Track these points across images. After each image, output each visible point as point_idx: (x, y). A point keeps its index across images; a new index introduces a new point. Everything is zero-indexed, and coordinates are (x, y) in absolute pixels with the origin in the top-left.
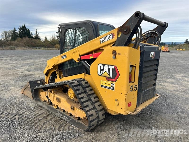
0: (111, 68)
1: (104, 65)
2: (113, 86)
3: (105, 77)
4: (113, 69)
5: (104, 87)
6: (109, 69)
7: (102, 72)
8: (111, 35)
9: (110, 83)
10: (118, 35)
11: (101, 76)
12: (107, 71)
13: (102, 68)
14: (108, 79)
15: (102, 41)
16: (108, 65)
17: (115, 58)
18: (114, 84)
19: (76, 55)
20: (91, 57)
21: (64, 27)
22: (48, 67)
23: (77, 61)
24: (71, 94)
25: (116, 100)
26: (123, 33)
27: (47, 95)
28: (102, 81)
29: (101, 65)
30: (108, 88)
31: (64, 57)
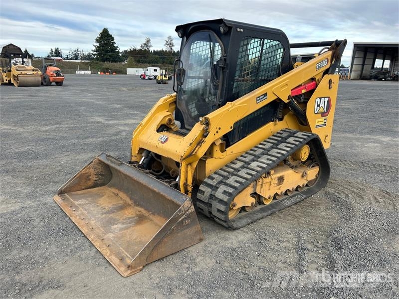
0: (326, 99)
1: (320, 99)
2: (325, 121)
4: (327, 101)
5: (318, 126)
6: (325, 102)
7: (318, 108)
8: (326, 60)
9: (323, 119)
11: (317, 113)
12: (323, 105)
13: (319, 104)
14: (323, 114)
15: (318, 68)
16: (324, 98)
17: (330, 88)
19: (286, 90)
20: (304, 91)
21: (242, 30)
22: (217, 132)
23: (286, 101)
24: (305, 153)
25: (327, 136)
26: (336, 60)
27: (253, 190)
28: (317, 120)
29: (318, 100)
30: (321, 126)
31: (262, 98)
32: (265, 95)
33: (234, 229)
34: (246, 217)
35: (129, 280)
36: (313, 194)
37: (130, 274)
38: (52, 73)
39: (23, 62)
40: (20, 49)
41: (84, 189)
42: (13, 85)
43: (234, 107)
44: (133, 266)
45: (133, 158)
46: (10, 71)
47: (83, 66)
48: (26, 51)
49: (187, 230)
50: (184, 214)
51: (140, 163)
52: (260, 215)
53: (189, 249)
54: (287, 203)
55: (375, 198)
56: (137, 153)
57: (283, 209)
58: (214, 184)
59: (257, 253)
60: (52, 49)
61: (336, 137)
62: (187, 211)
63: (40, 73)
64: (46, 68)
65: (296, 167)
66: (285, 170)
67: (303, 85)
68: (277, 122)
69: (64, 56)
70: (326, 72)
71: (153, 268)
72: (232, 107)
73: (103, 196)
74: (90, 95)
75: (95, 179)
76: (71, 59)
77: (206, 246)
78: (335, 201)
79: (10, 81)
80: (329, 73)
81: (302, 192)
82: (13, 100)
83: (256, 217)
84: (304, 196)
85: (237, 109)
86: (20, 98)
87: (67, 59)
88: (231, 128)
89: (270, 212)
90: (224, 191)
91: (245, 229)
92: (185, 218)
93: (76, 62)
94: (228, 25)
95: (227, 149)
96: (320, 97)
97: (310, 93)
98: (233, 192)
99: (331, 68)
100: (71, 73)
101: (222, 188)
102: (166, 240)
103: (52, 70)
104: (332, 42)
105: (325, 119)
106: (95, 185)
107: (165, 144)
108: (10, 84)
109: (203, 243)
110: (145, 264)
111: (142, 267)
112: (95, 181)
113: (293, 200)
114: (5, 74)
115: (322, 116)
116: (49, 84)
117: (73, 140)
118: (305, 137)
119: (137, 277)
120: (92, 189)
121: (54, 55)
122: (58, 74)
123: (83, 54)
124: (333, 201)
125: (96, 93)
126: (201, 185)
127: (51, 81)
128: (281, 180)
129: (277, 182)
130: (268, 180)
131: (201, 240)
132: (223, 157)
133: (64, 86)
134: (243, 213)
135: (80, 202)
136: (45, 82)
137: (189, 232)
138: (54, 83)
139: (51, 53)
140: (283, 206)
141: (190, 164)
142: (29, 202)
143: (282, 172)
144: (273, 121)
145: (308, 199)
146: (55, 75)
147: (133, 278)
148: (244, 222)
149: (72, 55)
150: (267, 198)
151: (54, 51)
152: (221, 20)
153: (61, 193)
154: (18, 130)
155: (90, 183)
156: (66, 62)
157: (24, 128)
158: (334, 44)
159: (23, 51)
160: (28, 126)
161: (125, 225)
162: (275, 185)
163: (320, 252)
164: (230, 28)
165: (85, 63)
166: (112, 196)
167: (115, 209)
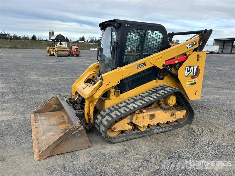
0: (195, 68)
1: (190, 67)
2: (195, 81)
3: (190, 77)
4: (196, 69)
5: (189, 84)
6: (194, 69)
7: (188, 73)
8: (195, 42)
9: (193, 80)
10: (199, 44)
11: (187, 76)
12: (192, 71)
13: (188, 70)
14: (193, 77)
15: (188, 47)
16: (193, 66)
17: (198, 60)
18: (196, 80)
19: (161, 61)
20: (176, 62)
21: (129, 25)
22: (108, 84)
23: (161, 68)
24: (172, 100)
25: (197, 91)
26: (203, 42)
27: (130, 120)
28: (188, 81)
29: (188, 68)
30: (192, 84)
31: (141, 66)
32: (144, 63)
33: (113, 143)
34: (124, 136)
35: (37, 163)
36: (179, 128)
37: (38, 160)
38: (74, 50)
39: (61, 44)
40: (64, 37)
41: (48, 112)
42: (55, 55)
43: (120, 70)
44: (41, 155)
45: (72, 96)
46: (54, 48)
47: (95, 46)
48: (67, 38)
49: (79, 140)
50: (76, 130)
51: (75, 100)
52: (133, 137)
53: (80, 151)
54: (156, 131)
55: (223, 134)
56: (75, 94)
57: (153, 135)
58: (104, 115)
59: (117, 159)
60: (80, 37)
61: (225, 92)
62: (78, 128)
63: (68, 49)
64: (71, 47)
65: (168, 109)
66: (157, 110)
67: (176, 58)
68: (158, 80)
69: (86, 41)
70: (195, 50)
71: (53, 159)
72: (119, 70)
73: (55, 116)
74: (90, 62)
75: (54, 107)
76: (89, 42)
77: (91, 151)
78: (191, 134)
79: (54, 53)
80: (197, 50)
81: (171, 126)
82: (49, 63)
83: (130, 137)
84: (172, 128)
85: (123, 72)
86: (53, 63)
87: (88, 42)
88: (118, 82)
89: (141, 135)
90: (107, 119)
91: (120, 144)
92: (76, 133)
93: (91, 44)
94: (119, 23)
95: (120, 95)
96: (190, 66)
97: (181, 63)
98: (111, 120)
99: (198, 48)
100: (88, 50)
101: (107, 117)
102: (64, 144)
103: (74, 48)
104: (202, 31)
105: (194, 80)
106: (55, 110)
107: (84, 90)
108: (54, 55)
109: (90, 149)
110: (49, 156)
111: (47, 157)
112: (55, 108)
113: (161, 130)
114: (52, 50)
115: (192, 78)
116: (73, 56)
117: (63, 86)
118: (170, 91)
119: (42, 162)
120: (53, 112)
121: (81, 40)
122: (77, 50)
123: (96, 39)
124: (190, 134)
125: (93, 61)
126: (98, 115)
127: (74, 54)
128: (152, 116)
129: (149, 117)
130: (142, 115)
131: (89, 147)
132: (117, 99)
133: (80, 57)
134: (123, 134)
135: (42, 118)
136: (71, 54)
137: (79, 141)
138: (75, 55)
139: (80, 39)
140: (152, 133)
141: (92, 102)
142: (19, 116)
143: (154, 111)
144: (155, 80)
145: (175, 131)
146: (76, 50)
147: (39, 162)
148: (120, 140)
149: (90, 40)
150: (142, 127)
151: (81, 38)
152: (115, 20)
153: (35, 113)
154: (40, 79)
155: (52, 109)
156: (86, 44)
157: (44, 78)
158: (203, 32)
159: (65, 38)
160: (47, 77)
161: (55, 133)
162: (148, 119)
163: (157, 164)
164: (121, 24)
165: (95, 44)
166: (60, 117)
167: (56, 124)
